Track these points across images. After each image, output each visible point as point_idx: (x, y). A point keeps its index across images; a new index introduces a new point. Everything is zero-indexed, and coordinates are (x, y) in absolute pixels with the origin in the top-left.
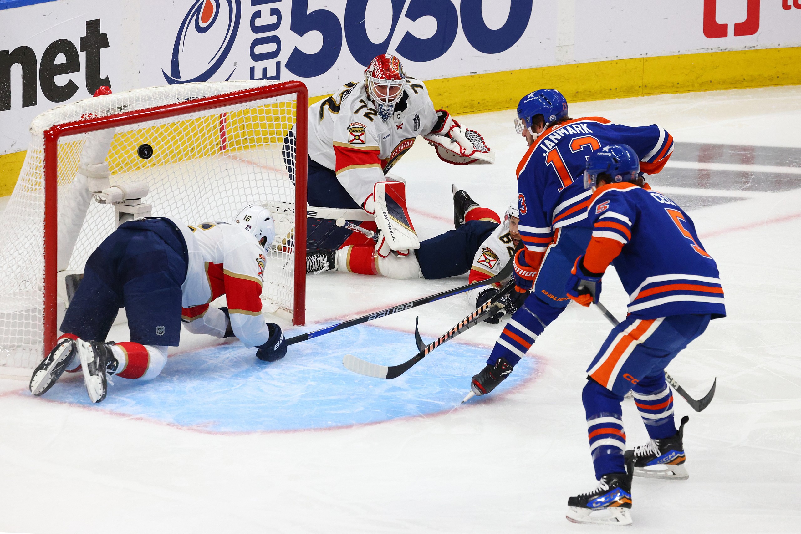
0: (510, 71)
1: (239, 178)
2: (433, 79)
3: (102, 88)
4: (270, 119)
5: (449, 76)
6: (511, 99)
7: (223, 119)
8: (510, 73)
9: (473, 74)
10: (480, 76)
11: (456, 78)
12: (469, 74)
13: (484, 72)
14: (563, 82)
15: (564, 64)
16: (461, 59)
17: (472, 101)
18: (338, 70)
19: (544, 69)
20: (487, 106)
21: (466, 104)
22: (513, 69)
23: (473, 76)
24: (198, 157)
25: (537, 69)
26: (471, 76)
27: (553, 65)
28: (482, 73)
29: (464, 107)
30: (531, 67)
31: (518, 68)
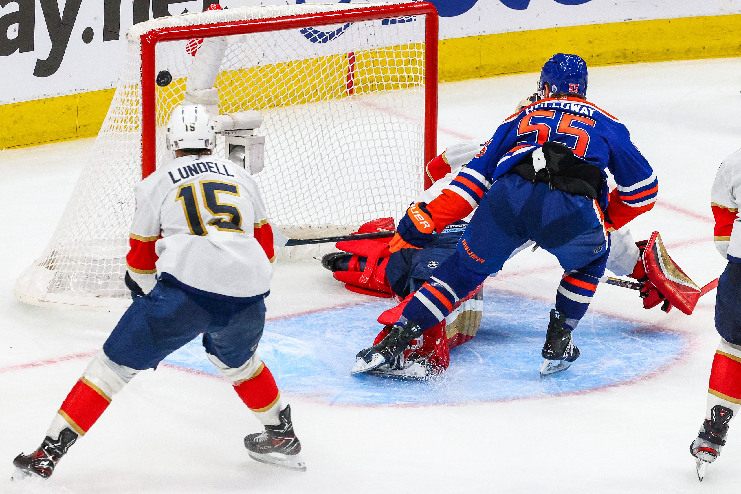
0: (668, 19)
1: (359, 122)
2: (583, 24)
3: (212, 6)
4: (399, 63)
5: (602, 22)
6: (668, 50)
7: (350, 74)
8: (669, 21)
9: (628, 21)
10: (634, 24)
11: (609, 25)
12: (623, 21)
13: (640, 20)
14: (726, 33)
15: (727, 13)
16: (615, 4)
17: (625, 50)
18: (480, 10)
19: (705, 18)
20: (641, 57)
21: (618, 54)
22: (671, 17)
23: (627, 23)
24: (314, 101)
25: (697, 18)
26: (626, 23)
27: (715, 15)
28: (637, 20)
29: (616, 57)
30: (691, 15)
31: (677, 17)
